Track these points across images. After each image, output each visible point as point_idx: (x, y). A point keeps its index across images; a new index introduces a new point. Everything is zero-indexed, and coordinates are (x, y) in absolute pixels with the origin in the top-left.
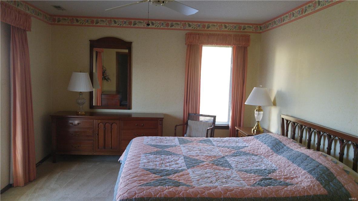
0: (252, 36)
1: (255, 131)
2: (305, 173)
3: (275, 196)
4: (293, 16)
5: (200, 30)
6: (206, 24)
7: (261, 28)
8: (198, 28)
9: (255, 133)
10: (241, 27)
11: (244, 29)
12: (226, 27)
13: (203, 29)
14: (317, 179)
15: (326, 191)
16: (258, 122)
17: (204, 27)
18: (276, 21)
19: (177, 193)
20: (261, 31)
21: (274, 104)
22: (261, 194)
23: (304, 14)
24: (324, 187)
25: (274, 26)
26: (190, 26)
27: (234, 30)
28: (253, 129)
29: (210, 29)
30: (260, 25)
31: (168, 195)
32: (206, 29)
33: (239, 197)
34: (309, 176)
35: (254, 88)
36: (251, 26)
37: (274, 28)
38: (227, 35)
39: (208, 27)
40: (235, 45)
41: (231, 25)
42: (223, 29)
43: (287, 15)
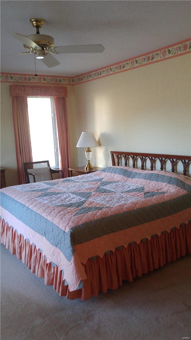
0: (69, 88)
1: (88, 168)
2: (166, 184)
3: (164, 201)
4: (111, 70)
5: (22, 82)
6: (27, 77)
7: (73, 81)
8: (20, 81)
9: (88, 170)
10: (57, 80)
11: (60, 81)
12: (45, 79)
13: (25, 81)
14: (177, 186)
15: (187, 192)
16: (89, 161)
17: (25, 79)
18: (91, 75)
19: (106, 213)
20: (74, 83)
21: (99, 144)
22: (155, 202)
23: (122, 70)
24: (184, 190)
25: (89, 79)
26: (12, 78)
27: (52, 82)
28: (85, 168)
29: (31, 81)
30: (73, 78)
31: (102, 216)
32: (27, 81)
33: (145, 206)
34: (170, 185)
35: (83, 133)
36: (65, 79)
37: (90, 80)
38: (49, 87)
39: (29, 80)
40: (56, 96)
41: (49, 78)
42: (43, 81)
43: (104, 70)
